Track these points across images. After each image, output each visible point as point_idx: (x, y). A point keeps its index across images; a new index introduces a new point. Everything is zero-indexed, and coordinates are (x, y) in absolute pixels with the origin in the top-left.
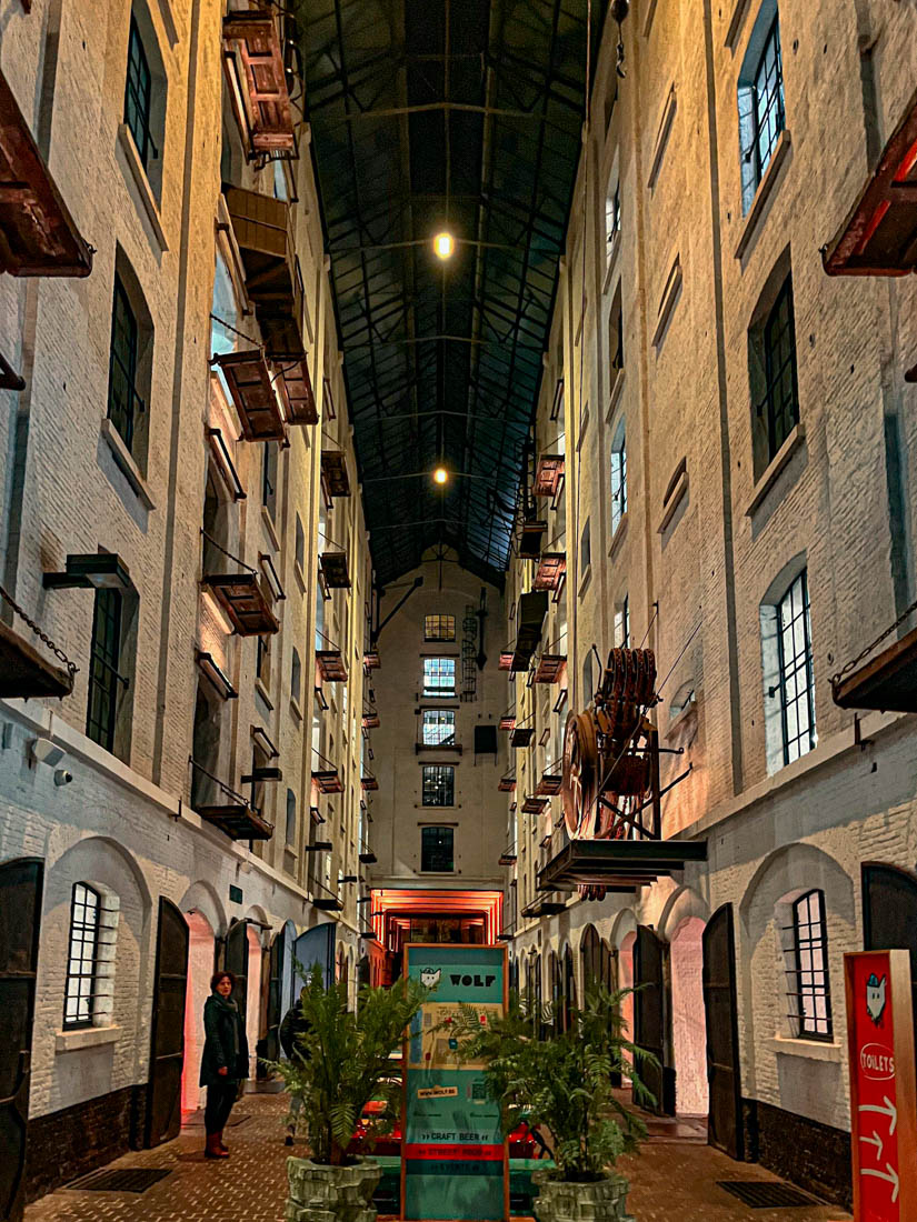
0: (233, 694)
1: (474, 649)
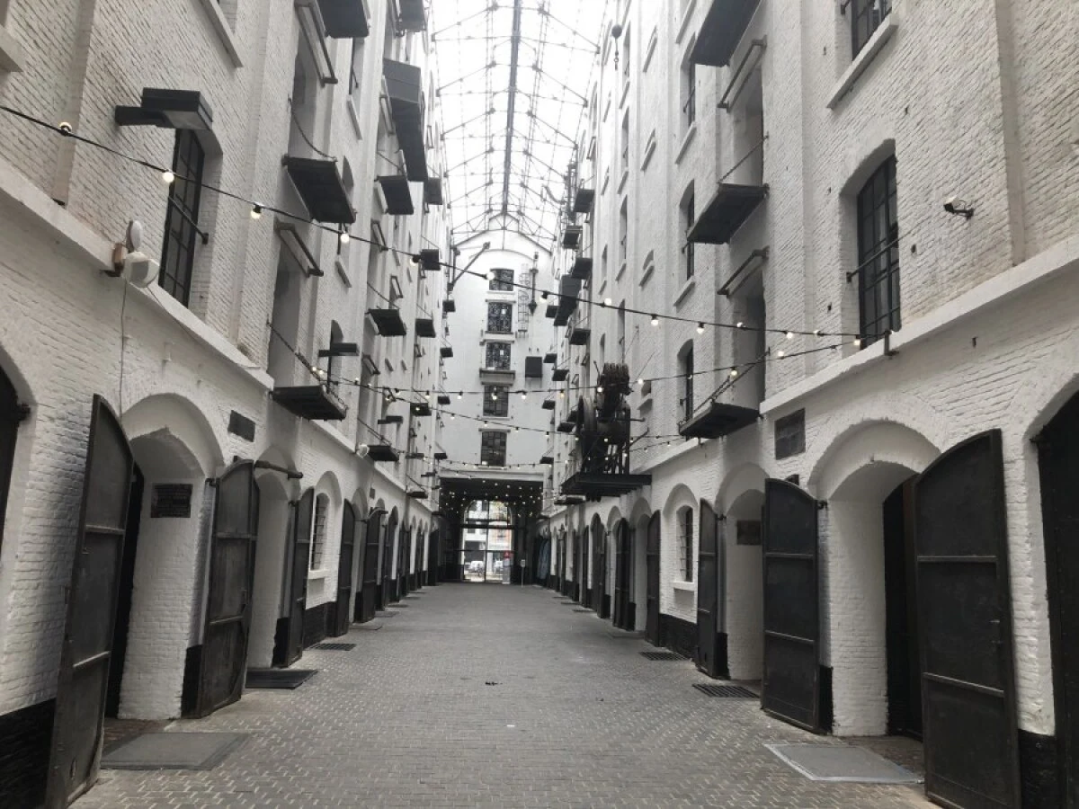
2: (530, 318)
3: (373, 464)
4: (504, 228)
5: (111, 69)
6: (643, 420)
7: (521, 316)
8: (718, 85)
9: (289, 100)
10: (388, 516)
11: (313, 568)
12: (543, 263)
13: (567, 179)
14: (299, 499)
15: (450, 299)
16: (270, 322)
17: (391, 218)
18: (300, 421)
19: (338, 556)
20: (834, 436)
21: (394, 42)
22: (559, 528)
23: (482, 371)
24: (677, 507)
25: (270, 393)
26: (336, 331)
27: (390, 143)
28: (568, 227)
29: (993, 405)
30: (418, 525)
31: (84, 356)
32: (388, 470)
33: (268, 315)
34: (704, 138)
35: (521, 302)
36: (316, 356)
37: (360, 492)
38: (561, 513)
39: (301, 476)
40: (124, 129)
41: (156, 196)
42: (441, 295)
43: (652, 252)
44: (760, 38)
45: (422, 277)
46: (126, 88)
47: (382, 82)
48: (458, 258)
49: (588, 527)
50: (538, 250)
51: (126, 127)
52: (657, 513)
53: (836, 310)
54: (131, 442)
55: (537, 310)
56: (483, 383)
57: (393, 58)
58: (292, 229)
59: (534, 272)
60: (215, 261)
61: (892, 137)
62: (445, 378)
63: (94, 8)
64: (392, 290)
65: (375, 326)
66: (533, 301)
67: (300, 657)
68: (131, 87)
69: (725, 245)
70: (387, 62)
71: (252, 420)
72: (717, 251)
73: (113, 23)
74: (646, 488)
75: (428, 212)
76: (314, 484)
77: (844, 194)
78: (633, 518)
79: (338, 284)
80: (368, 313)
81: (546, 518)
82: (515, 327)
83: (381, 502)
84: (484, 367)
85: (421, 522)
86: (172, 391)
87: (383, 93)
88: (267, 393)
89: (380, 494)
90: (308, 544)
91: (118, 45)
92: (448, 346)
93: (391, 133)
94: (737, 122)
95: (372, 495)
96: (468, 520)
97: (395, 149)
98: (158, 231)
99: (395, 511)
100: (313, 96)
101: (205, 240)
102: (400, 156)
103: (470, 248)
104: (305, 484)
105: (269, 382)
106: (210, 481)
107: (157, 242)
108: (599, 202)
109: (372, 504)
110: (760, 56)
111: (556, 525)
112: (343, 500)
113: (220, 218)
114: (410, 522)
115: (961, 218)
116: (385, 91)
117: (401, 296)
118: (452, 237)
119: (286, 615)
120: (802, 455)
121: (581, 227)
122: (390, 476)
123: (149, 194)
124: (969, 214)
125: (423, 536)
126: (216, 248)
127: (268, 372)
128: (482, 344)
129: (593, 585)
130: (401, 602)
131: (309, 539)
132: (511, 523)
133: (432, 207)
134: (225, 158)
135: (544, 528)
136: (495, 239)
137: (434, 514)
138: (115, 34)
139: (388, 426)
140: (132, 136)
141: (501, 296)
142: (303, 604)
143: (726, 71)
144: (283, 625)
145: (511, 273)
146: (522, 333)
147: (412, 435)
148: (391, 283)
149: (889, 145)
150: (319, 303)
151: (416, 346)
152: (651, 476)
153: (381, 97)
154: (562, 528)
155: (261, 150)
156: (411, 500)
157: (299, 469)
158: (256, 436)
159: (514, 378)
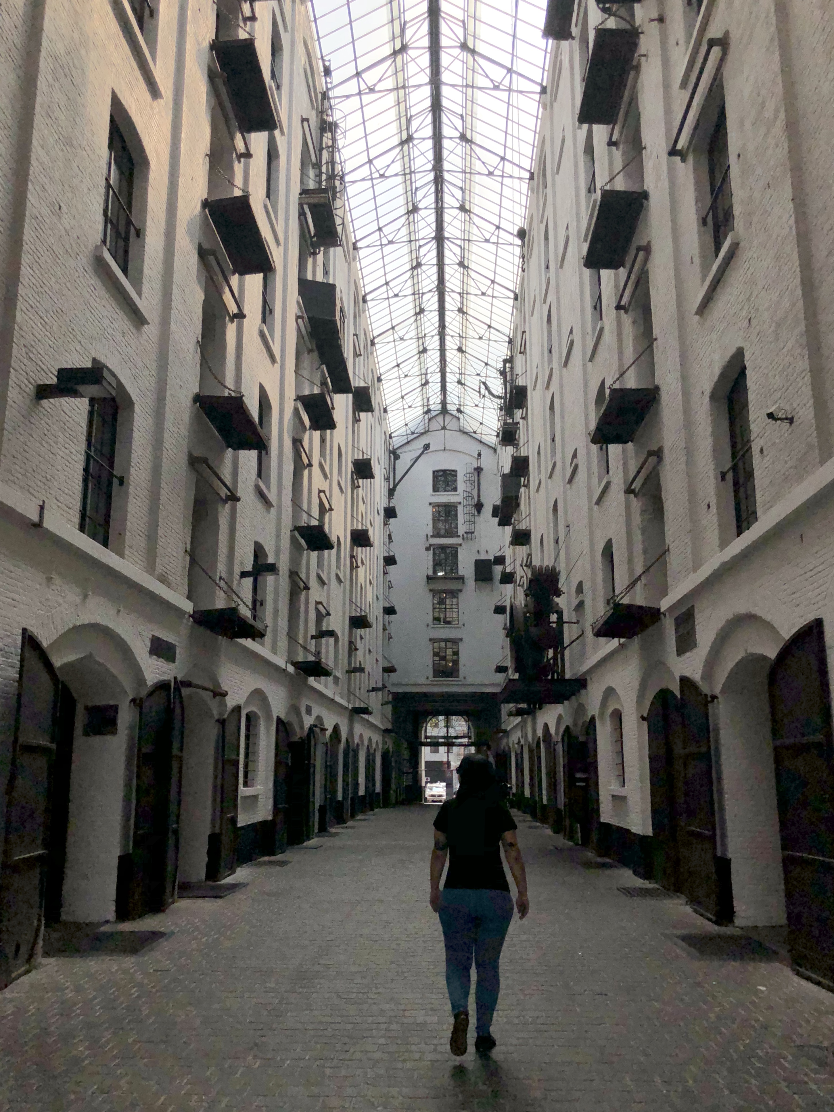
0: (234, 498)
1: (473, 498)
2: (477, 519)
3: (306, 680)
4: (444, 428)
5: (32, 355)
6: (578, 622)
7: (467, 517)
8: (616, 286)
9: (198, 342)
10: (328, 733)
11: (246, 784)
12: (487, 461)
13: (503, 373)
14: (226, 716)
15: (391, 505)
16: (188, 550)
17: (317, 434)
18: (222, 641)
19: (273, 774)
20: (715, 632)
21: (310, 261)
22: (516, 741)
23: (428, 578)
24: (610, 710)
25: (190, 616)
26: (259, 551)
27: (310, 360)
28: (505, 424)
29: (817, 596)
30: (366, 743)
31: (16, 597)
32: (326, 687)
33: (186, 544)
34: (609, 338)
35: (466, 503)
36: (238, 577)
37: (295, 709)
38: (517, 724)
39: (225, 694)
40: (45, 402)
41: (75, 452)
42: (381, 501)
43: (576, 450)
44: (644, 243)
45: (355, 487)
46: (44, 367)
47: (298, 303)
48: (397, 461)
49: (539, 739)
50: (480, 447)
51: (46, 401)
52: (593, 718)
53: (714, 509)
54: (59, 668)
55: (484, 510)
56: (431, 590)
57: (310, 277)
58: (205, 461)
59: (479, 470)
60: (131, 500)
61: (741, 345)
62: (390, 587)
63: (16, 309)
64: (321, 505)
65: (303, 542)
66: (479, 500)
67: (234, 872)
68: (49, 366)
69: (630, 443)
70: (302, 282)
71: (173, 642)
72: (624, 451)
73: (33, 318)
74: (583, 692)
75: (359, 420)
76: (242, 702)
77: (713, 397)
78: (575, 725)
79: (259, 506)
80: (294, 530)
81: (505, 732)
82: (462, 529)
83: (319, 718)
84: (431, 573)
85: (370, 739)
86: (93, 621)
87: (300, 314)
88: (187, 616)
89: (316, 711)
90: (237, 762)
91: (37, 335)
92: (392, 554)
93: (310, 351)
94: (634, 322)
95: (309, 711)
96: (426, 737)
97: (316, 365)
98: (77, 482)
99: (336, 729)
100: (224, 333)
101: (122, 481)
102: (323, 371)
103: (411, 451)
104: (231, 702)
105: (188, 607)
106: (133, 700)
107: (76, 492)
108: (532, 397)
109: (308, 721)
110: (646, 260)
111: (515, 737)
112: (275, 720)
113: (134, 462)
114: (356, 740)
115: (786, 425)
116: (302, 312)
117: (331, 509)
118: (391, 441)
119: (217, 830)
120: (695, 651)
121: (518, 423)
122: (329, 692)
123: (67, 451)
124: (791, 420)
125: (374, 755)
126: (131, 489)
127: (188, 598)
128: (428, 549)
129: (549, 800)
130: (350, 823)
131: (238, 755)
132: (473, 740)
133: (363, 415)
134: (137, 409)
135: (505, 741)
136: (435, 440)
137: (386, 731)
138: (34, 326)
139: (324, 640)
140: (51, 406)
141: (444, 498)
142: (234, 821)
143: (622, 272)
144: (214, 840)
145: (453, 473)
146: (469, 535)
147: (352, 648)
148: (319, 497)
149: (740, 353)
150: (238, 526)
151: (352, 557)
152: (586, 680)
153: (298, 317)
154: (519, 742)
155: (171, 394)
156: (356, 717)
157: (225, 687)
158: (178, 656)
159: (463, 583)
